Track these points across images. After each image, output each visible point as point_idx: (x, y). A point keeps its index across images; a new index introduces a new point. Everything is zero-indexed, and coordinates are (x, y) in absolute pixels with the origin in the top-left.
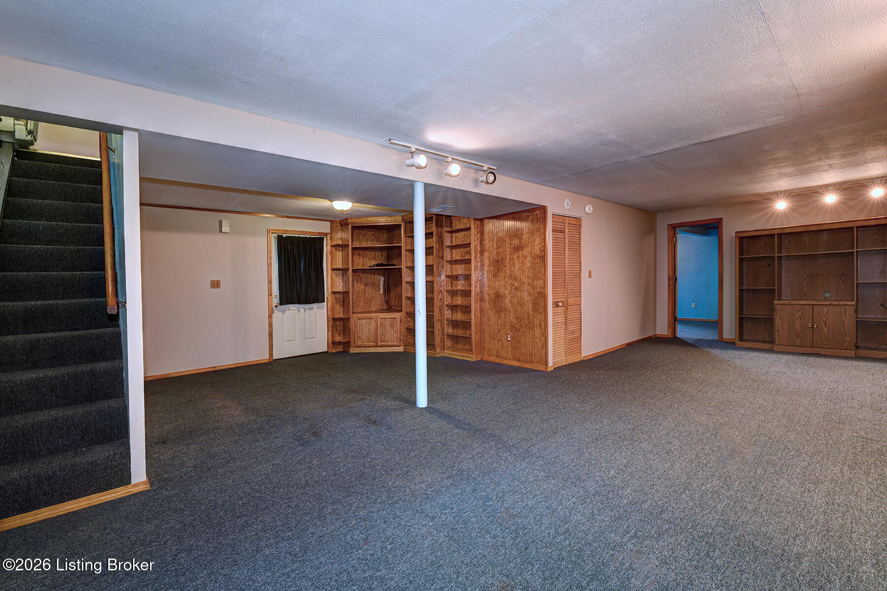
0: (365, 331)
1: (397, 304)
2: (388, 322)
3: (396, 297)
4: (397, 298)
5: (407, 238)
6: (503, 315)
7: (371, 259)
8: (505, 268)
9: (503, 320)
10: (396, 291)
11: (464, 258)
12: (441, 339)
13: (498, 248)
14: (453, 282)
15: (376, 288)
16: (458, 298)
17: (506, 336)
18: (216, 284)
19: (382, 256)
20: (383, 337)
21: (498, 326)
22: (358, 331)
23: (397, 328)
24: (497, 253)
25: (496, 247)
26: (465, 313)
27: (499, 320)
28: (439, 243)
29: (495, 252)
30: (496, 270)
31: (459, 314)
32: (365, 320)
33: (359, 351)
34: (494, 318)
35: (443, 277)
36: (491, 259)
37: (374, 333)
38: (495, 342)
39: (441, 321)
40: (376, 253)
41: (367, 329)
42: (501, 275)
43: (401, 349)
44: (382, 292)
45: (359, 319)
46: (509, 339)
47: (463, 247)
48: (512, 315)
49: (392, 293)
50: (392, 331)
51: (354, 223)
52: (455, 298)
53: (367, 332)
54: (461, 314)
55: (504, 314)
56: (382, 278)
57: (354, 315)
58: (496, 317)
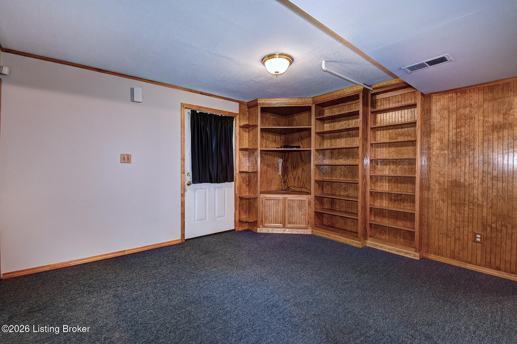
0: (272, 212)
1: (296, 185)
2: (295, 205)
3: (295, 179)
4: (297, 179)
5: (316, 120)
6: (466, 208)
7: (272, 141)
8: (471, 153)
9: (466, 215)
10: (295, 173)
11: (396, 140)
12: (364, 227)
13: (458, 127)
14: (376, 166)
15: (275, 169)
16: (384, 184)
17: (470, 235)
18: (126, 159)
20: (291, 219)
21: (456, 221)
22: (266, 211)
23: (305, 210)
24: (456, 134)
25: (454, 126)
26: (395, 200)
27: (458, 215)
28: (365, 123)
29: (452, 132)
30: (455, 155)
31: (384, 201)
32: (273, 201)
33: (266, 232)
34: (449, 211)
35: (367, 161)
36: (445, 141)
37: (281, 214)
38: (449, 239)
39: (364, 208)
40: (276, 137)
41: (275, 210)
42: (463, 160)
43: (309, 232)
44: (280, 173)
45: (267, 200)
46: (478, 240)
47: (393, 129)
48: (485, 210)
49: (290, 175)
50: (300, 213)
51: (264, 104)
52: (379, 184)
53: (275, 213)
54: (387, 202)
55: (469, 209)
56: (280, 161)
57: (262, 196)
58: (452, 210)
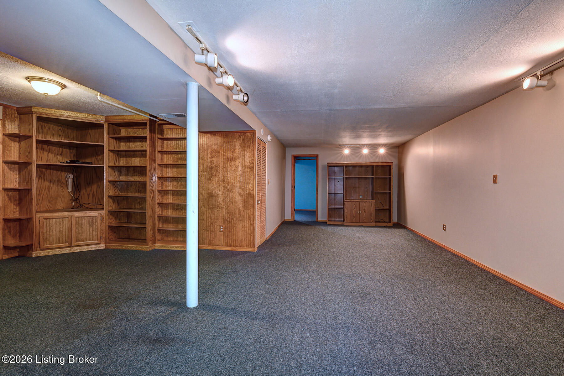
0: (54, 232)
1: (90, 202)
2: (85, 221)
3: (89, 195)
4: (91, 196)
5: (110, 138)
6: (216, 210)
7: (58, 155)
8: (218, 174)
9: (216, 215)
10: (88, 189)
11: (177, 163)
12: (153, 233)
13: (212, 157)
14: (164, 183)
15: (62, 185)
16: (169, 197)
17: (218, 227)
19: (70, 153)
20: (80, 236)
21: (211, 220)
22: (45, 231)
23: (97, 226)
24: (211, 161)
25: (210, 156)
26: (177, 209)
27: (212, 215)
28: (152, 147)
29: (209, 160)
30: (210, 175)
31: (170, 211)
32: (54, 220)
33: (47, 254)
34: (208, 213)
35: (155, 178)
36: (205, 166)
37: (67, 233)
38: (208, 233)
39: (153, 217)
40: (64, 149)
41: (58, 230)
42: (214, 179)
43: (102, 246)
44: (70, 190)
45: (46, 219)
46: (222, 230)
47: (175, 154)
48: (224, 210)
49: (83, 191)
50: (91, 229)
51: (41, 113)
52: (166, 197)
53: (57, 233)
54: (172, 211)
55: (217, 210)
56: (71, 176)
57: (39, 215)
58: (209, 213)
